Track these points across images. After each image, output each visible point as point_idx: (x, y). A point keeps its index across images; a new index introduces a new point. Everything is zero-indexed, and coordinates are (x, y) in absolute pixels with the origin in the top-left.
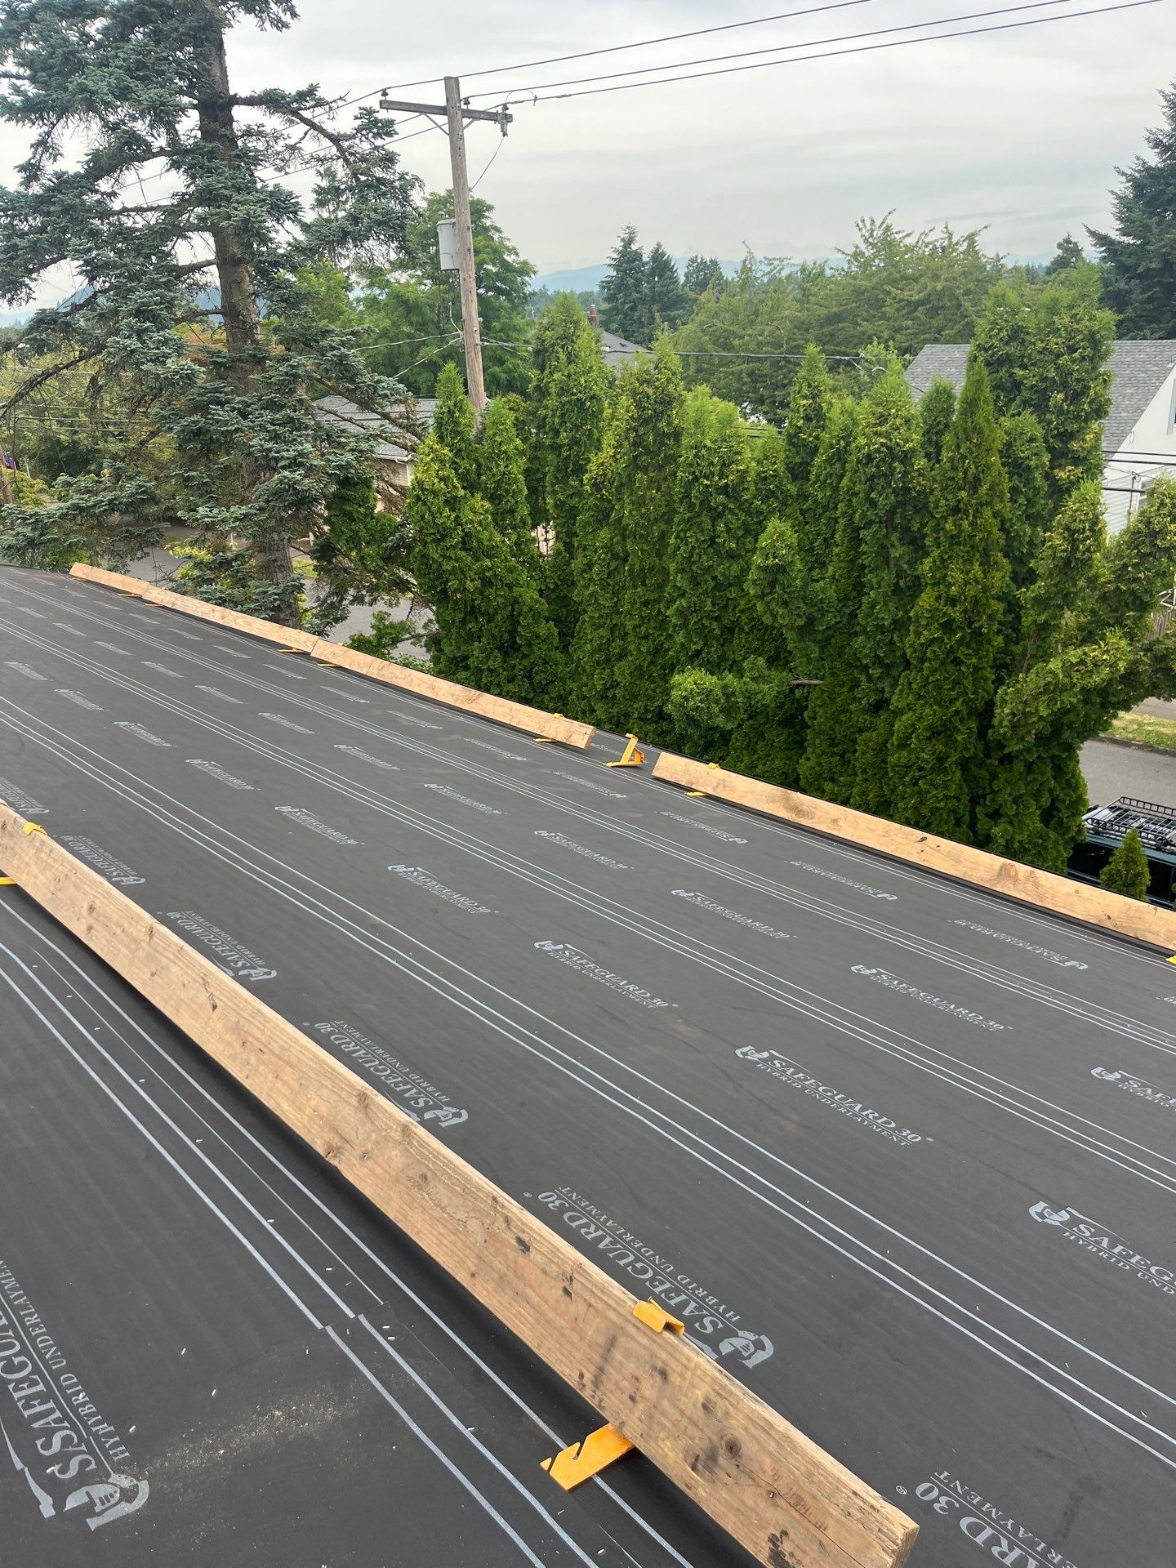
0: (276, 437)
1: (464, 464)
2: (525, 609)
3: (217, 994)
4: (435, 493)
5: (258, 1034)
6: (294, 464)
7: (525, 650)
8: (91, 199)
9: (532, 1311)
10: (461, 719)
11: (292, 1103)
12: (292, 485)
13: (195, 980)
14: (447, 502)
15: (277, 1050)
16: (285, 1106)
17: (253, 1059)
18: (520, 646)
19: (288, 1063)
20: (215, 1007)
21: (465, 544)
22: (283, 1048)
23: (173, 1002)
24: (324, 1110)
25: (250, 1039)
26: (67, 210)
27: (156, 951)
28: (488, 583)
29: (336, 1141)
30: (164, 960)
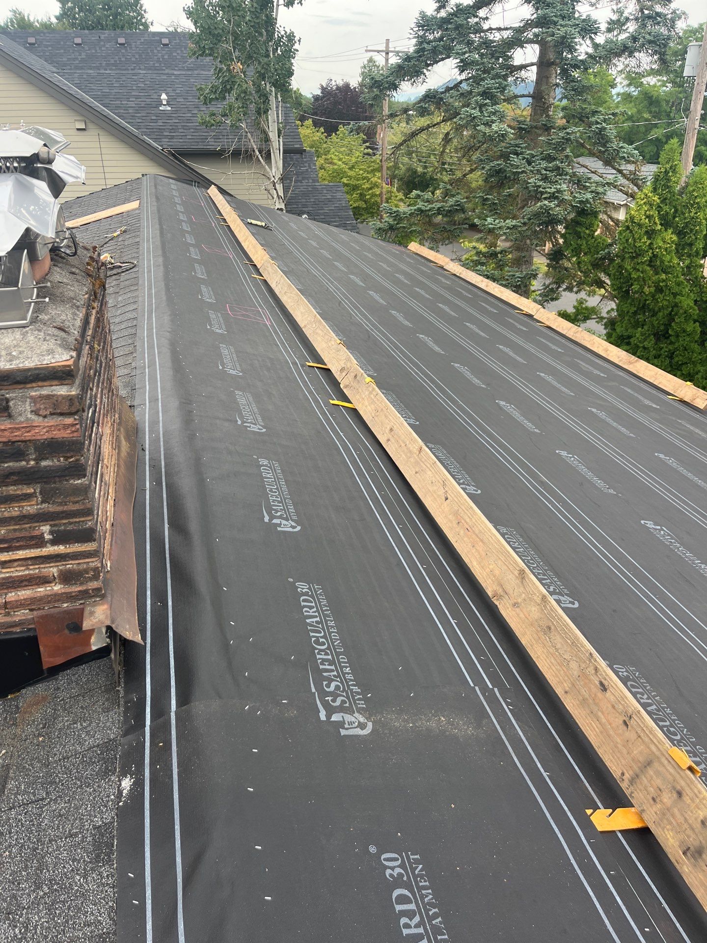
0: (545, 179)
1: (666, 208)
2: (681, 311)
3: (449, 492)
4: (640, 226)
5: (468, 520)
6: (553, 197)
7: (673, 339)
8: (473, 21)
9: (599, 726)
10: (621, 374)
11: (479, 563)
12: (547, 210)
13: (439, 481)
14: (647, 232)
15: (477, 532)
16: (475, 564)
17: (462, 532)
18: (671, 335)
19: (482, 541)
20: (447, 499)
21: (651, 263)
22: (480, 532)
23: (424, 490)
24: (497, 572)
25: (463, 521)
26: (458, 27)
27: (421, 460)
28: (660, 290)
29: (500, 591)
30: (424, 466)
